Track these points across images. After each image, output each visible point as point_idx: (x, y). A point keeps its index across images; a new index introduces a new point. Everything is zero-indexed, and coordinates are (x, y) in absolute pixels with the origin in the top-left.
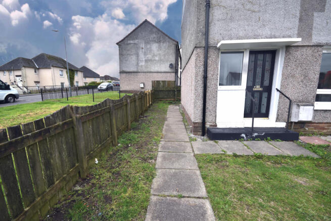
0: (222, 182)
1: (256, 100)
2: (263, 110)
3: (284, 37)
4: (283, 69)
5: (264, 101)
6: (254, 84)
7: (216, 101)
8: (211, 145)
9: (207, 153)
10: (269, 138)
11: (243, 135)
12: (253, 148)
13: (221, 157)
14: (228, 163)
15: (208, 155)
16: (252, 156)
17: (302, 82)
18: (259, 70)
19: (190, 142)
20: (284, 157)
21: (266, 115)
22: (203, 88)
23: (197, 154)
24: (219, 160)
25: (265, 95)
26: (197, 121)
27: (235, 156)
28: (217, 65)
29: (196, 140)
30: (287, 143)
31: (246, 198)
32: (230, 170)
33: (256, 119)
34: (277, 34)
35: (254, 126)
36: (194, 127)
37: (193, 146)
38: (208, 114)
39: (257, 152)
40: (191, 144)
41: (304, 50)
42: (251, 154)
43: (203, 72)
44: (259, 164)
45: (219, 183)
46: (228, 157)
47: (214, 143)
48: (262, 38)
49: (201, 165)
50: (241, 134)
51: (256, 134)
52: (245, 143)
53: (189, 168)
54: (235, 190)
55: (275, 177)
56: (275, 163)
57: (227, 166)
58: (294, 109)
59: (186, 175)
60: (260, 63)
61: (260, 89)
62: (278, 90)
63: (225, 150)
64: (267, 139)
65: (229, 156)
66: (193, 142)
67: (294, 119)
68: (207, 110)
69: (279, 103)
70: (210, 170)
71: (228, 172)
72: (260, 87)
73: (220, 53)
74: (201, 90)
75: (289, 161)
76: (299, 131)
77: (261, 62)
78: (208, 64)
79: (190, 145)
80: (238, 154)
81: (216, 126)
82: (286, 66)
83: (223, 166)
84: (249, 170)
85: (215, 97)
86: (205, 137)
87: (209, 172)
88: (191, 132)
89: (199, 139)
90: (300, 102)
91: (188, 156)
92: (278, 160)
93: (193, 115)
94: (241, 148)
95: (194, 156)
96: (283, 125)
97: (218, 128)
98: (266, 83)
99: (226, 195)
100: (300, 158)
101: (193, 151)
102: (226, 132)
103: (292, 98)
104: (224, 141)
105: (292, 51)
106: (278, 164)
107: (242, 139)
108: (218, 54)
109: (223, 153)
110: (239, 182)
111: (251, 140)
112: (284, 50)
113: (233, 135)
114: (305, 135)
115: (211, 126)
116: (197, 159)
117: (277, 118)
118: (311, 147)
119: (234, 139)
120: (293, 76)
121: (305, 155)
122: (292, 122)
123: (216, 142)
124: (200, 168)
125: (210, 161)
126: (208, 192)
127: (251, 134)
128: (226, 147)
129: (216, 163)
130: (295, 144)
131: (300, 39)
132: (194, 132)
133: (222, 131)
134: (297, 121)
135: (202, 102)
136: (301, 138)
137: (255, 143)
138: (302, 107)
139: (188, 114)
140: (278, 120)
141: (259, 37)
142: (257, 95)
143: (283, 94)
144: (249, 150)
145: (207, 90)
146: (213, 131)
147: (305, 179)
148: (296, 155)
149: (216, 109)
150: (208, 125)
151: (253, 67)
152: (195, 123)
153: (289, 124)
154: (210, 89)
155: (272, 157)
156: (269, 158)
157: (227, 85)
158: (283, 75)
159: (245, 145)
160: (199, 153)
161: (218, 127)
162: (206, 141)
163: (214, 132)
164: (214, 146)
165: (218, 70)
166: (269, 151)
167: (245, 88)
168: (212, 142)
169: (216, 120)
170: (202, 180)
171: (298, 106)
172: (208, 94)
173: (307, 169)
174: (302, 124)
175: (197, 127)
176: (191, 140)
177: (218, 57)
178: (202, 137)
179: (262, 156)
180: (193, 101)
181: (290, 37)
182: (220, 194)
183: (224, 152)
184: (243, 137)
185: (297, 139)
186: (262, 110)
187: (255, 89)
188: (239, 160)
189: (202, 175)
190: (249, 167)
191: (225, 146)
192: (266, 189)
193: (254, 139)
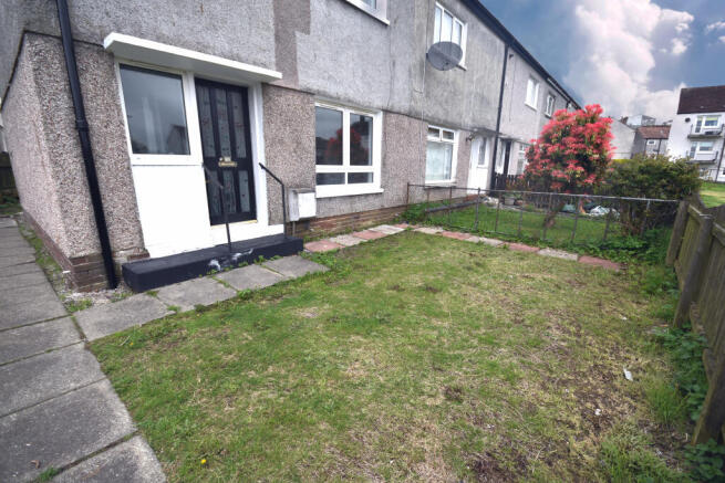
0: (174, 378)
1: (229, 188)
2: (246, 207)
3: (255, 64)
4: (264, 127)
5: (244, 187)
6: (219, 155)
7: (133, 192)
8: (139, 303)
9: (126, 327)
10: (261, 257)
11: (214, 263)
12: (235, 282)
13: (168, 324)
14: (184, 332)
15: (132, 331)
16: (234, 299)
17: (295, 152)
18: (223, 123)
19: (70, 314)
20: (284, 284)
21: (251, 215)
22: (80, 160)
23: (97, 341)
24: (162, 334)
25: (243, 176)
26: (82, 254)
27: (201, 310)
28: (114, 96)
29: (89, 305)
30: (289, 258)
31: (226, 385)
32: (191, 344)
33: (232, 226)
34: (243, 55)
35: (232, 240)
36: (78, 271)
37: (81, 325)
38: (114, 228)
39: (242, 289)
40: (74, 320)
41: (290, 96)
42: (232, 296)
43: (70, 111)
44: (248, 310)
45: (165, 382)
46: (184, 319)
47: (147, 297)
48: (214, 54)
49: (110, 363)
50: (209, 261)
51: (239, 254)
52: (221, 277)
53: (73, 385)
54: (203, 381)
55: (273, 323)
56: (275, 297)
57: (184, 338)
58: (292, 201)
59: (64, 409)
60: (221, 108)
61: (233, 164)
62: (263, 167)
63: (176, 305)
64: (258, 260)
65: (187, 315)
66: (79, 314)
67: (294, 218)
68: (109, 220)
69: (268, 190)
70: (138, 365)
71: (186, 351)
72: (233, 160)
73: (116, 67)
74: (74, 164)
75: (293, 287)
76: (303, 236)
77: (225, 108)
78: (83, 91)
79: (71, 324)
80: (206, 304)
81: (148, 255)
82: (267, 123)
83: (175, 342)
84: (229, 328)
85: (128, 183)
86: (120, 290)
87: (138, 370)
88: (71, 286)
89: (101, 299)
90: (297, 186)
91: (64, 357)
92: (277, 292)
93: (65, 238)
94: (211, 291)
95: (87, 348)
96: (279, 229)
97: (152, 260)
98: (241, 152)
99: (183, 401)
100: (307, 278)
101: (82, 336)
102: (174, 263)
103: (285, 180)
104: (174, 286)
105: (272, 92)
106: (278, 298)
107: (214, 271)
108: (111, 66)
109: (173, 312)
110: (211, 360)
111: (230, 269)
112: (260, 90)
113: (191, 267)
114: (311, 240)
115: (132, 257)
116: (96, 354)
117: (270, 219)
118: (319, 258)
119: (195, 276)
120: (281, 142)
121: (311, 272)
122: (291, 223)
123: (152, 294)
124: (108, 372)
125: (140, 343)
126: (136, 418)
127: (230, 257)
128: (180, 298)
129: (156, 342)
130: (299, 258)
131: (279, 75)
132: (79, 284)
133: (165, 265)
134: (297, 219)
135: (89, 199)
136: (307, 245)
137: (237, 273)
138: (300, 195)
139: (49, 239)
140: (271, 221)
141: (209, 50)
142: (227, 176)
143: (271, 174)
144: (228, 289)
145: (98, 165)
146: (140, 269)
147: (312, 309)
148: (301, 276)
149: (137, 215)
150: (121, 258)
151: (209, 116)
152: (75, 260)
153: (288, 225)
154: (106, 162)
155: (268, 289)
156: (263, 292)
157: (159, 152)
158: (265, 137)
159: (221, 282)
160: (101, 336)
161: (153, 256)
162: (124, 298)
163: (143, 271)
164: (147, 303)
165: (120, 110)
166: (263, 280)
167: (201, 160)
168: (140, 297)
169: (142, 240)
170: (118, 399)
171: (296, 193)
172: (102, 176)
173: (316, 291)
174: (305, 222)
175: (87, 270)
176: (72, 307)
177: (113, 75)
178: (111, 292)
179: (252, 293)
180: (55, 197)
181: (264, 65)
182: (168, 405)
183: (175, 309)
184: (215, 267)
185: (302, 249)
186: (242, 206)
187: (223, 164)
188: (209, 315)
189: (116, 388)
190: (229, 323)
191: (175, 296)
192: (259, 350)
193: (235, 265)
